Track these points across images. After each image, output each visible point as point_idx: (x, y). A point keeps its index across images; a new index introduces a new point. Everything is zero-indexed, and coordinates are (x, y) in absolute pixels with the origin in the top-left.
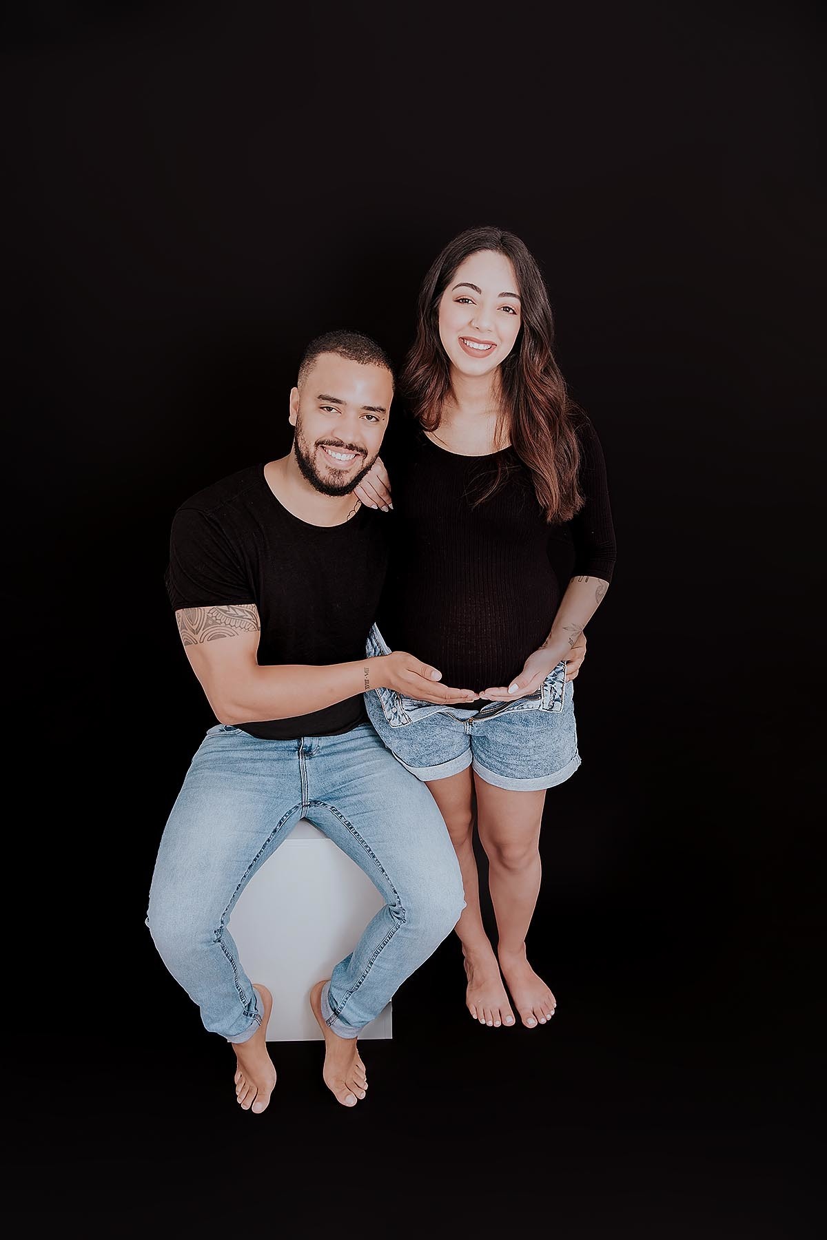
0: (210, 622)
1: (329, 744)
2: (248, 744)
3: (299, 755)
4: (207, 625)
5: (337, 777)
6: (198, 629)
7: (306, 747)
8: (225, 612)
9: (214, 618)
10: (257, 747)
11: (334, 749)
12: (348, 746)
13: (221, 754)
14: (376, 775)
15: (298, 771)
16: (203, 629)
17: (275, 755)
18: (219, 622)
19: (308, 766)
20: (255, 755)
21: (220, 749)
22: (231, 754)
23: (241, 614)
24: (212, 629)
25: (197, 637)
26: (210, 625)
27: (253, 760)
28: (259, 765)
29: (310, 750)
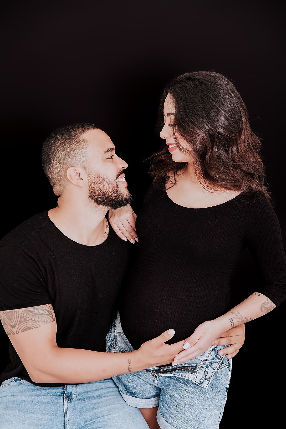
0: (22, 320)
1: (83, 391)
2: (29, 390)
3: (63, 399)
4: (21, 322)
5: (88, 415)
6: (15, 325)
7: (68, 393)
8: (31, 312)
9: (25, 317)
10: (36, 392)
11: (87, 395)
12: (96, 393)
13: (11, 398)
14: (114, 415)
15: (63, 411)
16: (19, 325)
17: (47, 399)
18: (28, 319)
19: (70, 408)
20: (34, 399)
21: (11, 394)
22: (19, 398)
23: (41, 312)
24: (24, 324)
25: (15, 330)
26: (22, 322)
27: (33, 403)
28: (37, 406)
29: (70, 396)
